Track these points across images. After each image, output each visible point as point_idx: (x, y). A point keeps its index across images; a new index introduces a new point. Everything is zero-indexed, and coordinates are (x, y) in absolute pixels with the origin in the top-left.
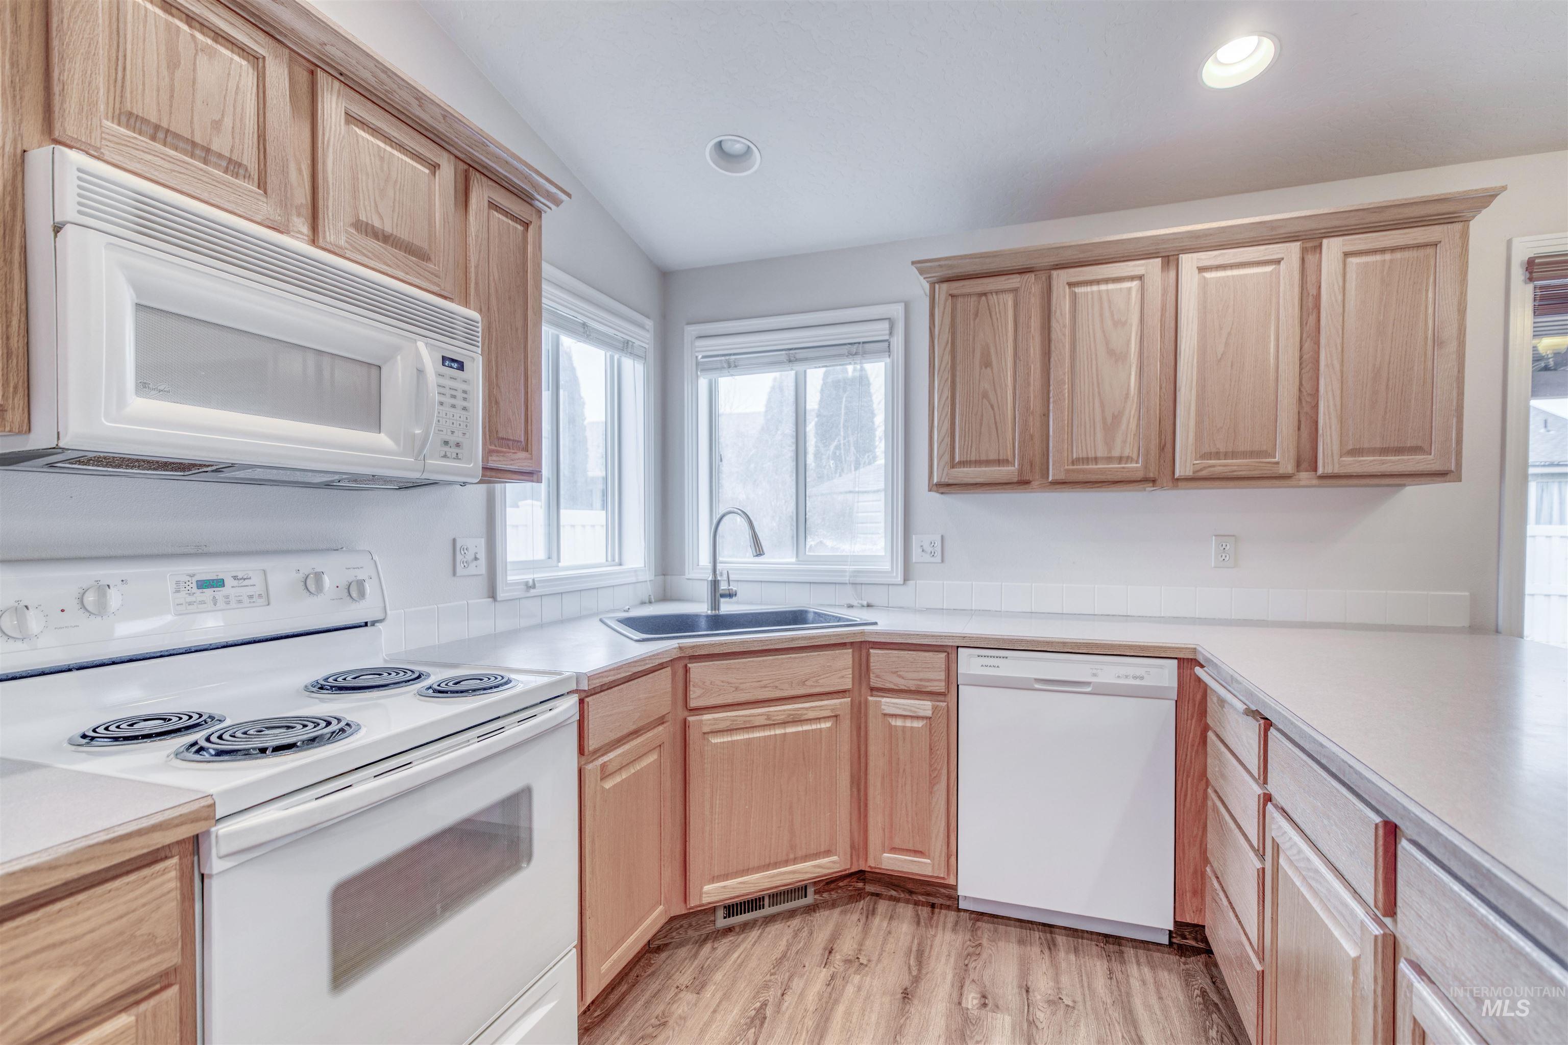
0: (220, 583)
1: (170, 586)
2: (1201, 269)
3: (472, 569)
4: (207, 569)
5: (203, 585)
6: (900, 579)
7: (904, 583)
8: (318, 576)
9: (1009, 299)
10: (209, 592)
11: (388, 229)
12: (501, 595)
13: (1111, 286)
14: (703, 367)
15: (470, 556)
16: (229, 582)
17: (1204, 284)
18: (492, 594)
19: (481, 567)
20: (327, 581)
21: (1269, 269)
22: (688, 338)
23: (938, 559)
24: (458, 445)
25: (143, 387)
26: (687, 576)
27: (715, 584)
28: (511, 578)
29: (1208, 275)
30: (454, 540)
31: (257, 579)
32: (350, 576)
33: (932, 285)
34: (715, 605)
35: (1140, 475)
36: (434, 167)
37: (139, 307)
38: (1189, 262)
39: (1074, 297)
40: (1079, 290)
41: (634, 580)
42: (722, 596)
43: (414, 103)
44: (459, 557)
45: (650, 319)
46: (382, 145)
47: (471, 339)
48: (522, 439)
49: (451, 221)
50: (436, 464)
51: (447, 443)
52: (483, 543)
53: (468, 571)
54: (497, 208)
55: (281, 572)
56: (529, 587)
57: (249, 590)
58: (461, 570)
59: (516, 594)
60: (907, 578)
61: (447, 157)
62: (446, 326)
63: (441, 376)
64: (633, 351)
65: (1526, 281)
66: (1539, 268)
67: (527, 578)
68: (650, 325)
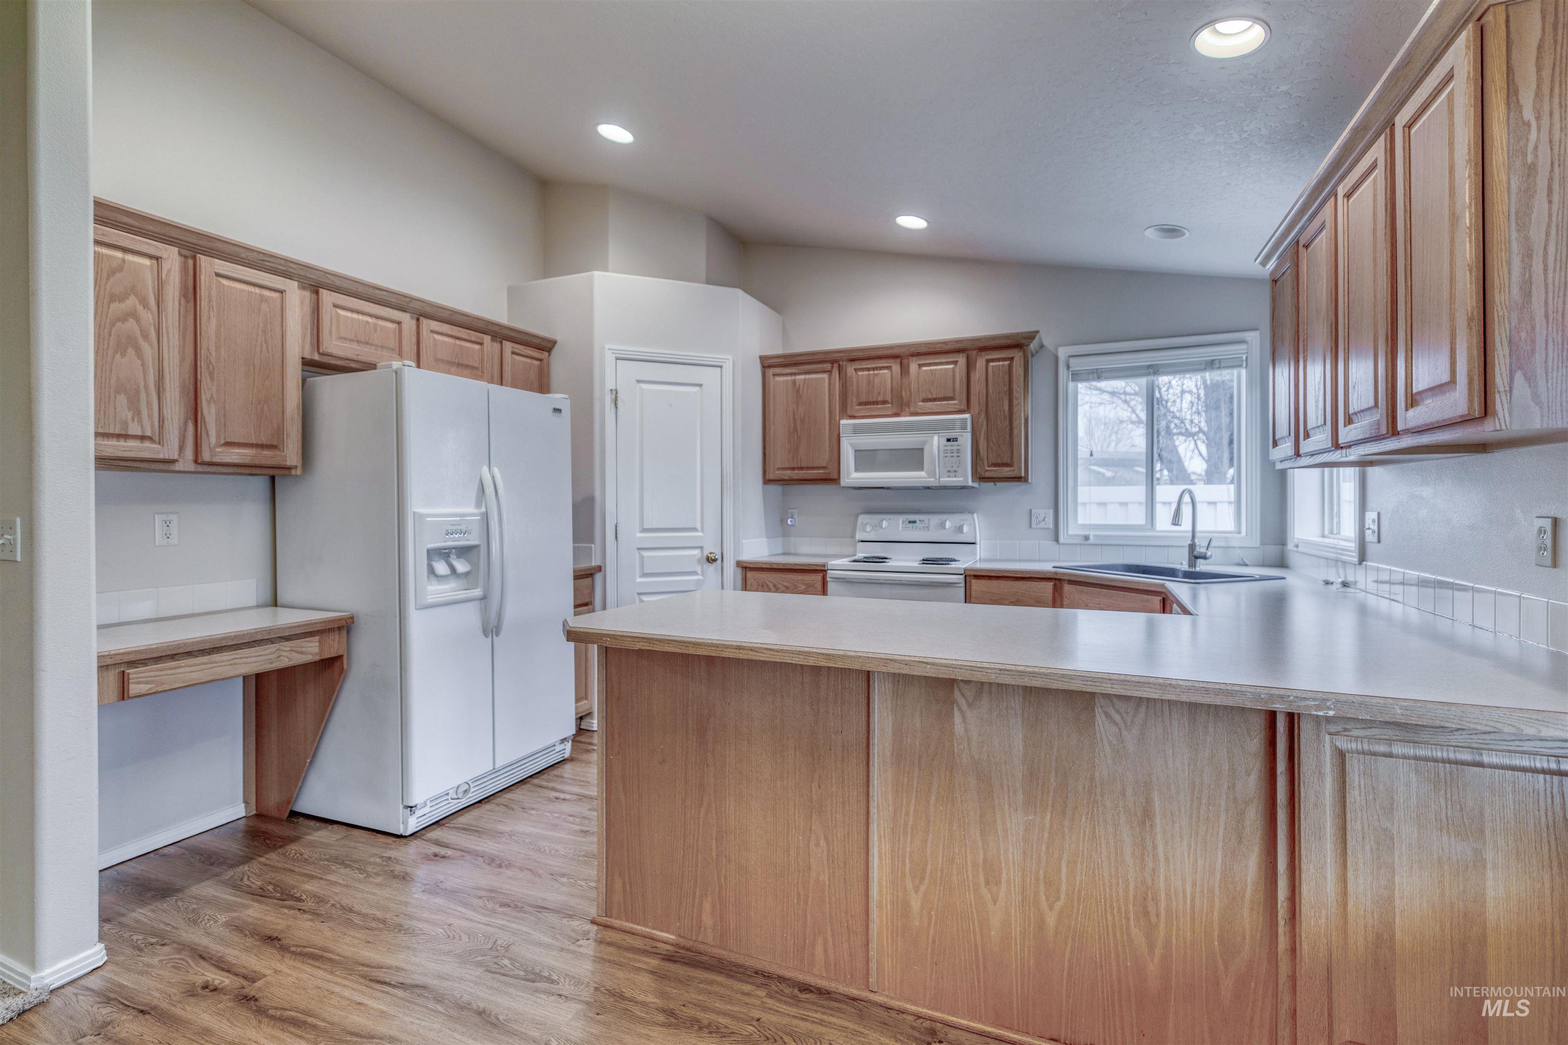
0: (915, 522)
1: (901, 521)
2: (1348, 195)
3: (1042, 525)
4: (912, 518)
5: (910, 522)
6: (1355, 560)
7: (1360, 563)
8: (946, 521)
10: (912, 525)
11: (935, 396)
12: (1061, 540)
15: (1041, 518)
16: (918, 522)
17: (1348, 217)
18: (1057, 540)
19: (1051, 525)
20: (948, 524)
23: (1376, 539)
24: (955, 471)
25: (856, 470)
26: (1289, 547)
27: (1192, 547)
28: (1073, 531)
30: (1031, 511)
31: (926, 521)
32: (960, 523)
34: (1192, 564)
36: (955, 363)
37: (856, 451)
39: (1307, 261)
40: (1309, 254)
41: (1222, 544)
42: (1197, 557)
43: (944, 346)
44: (1033, 519)
45: (1255, 329)
46: (932, 368)
47: (964, 428)
48: (1009, 462)
49: (964, 379)
50: (947, 480)
51: (949, 471)
52: (1051, 512)
53: (1038, 526)
54: (993, 360)
55: (934, 520)
56: (1087, 538)
57: (923, 525)
58: (1033, 526)
59: (1075, 541)
60: (1362, 558)
61: (961, 355)
62: (949, 426)
63: (945, 446)
64: (1222, 365)
67: (1087, 533)
68: (1252, 336)
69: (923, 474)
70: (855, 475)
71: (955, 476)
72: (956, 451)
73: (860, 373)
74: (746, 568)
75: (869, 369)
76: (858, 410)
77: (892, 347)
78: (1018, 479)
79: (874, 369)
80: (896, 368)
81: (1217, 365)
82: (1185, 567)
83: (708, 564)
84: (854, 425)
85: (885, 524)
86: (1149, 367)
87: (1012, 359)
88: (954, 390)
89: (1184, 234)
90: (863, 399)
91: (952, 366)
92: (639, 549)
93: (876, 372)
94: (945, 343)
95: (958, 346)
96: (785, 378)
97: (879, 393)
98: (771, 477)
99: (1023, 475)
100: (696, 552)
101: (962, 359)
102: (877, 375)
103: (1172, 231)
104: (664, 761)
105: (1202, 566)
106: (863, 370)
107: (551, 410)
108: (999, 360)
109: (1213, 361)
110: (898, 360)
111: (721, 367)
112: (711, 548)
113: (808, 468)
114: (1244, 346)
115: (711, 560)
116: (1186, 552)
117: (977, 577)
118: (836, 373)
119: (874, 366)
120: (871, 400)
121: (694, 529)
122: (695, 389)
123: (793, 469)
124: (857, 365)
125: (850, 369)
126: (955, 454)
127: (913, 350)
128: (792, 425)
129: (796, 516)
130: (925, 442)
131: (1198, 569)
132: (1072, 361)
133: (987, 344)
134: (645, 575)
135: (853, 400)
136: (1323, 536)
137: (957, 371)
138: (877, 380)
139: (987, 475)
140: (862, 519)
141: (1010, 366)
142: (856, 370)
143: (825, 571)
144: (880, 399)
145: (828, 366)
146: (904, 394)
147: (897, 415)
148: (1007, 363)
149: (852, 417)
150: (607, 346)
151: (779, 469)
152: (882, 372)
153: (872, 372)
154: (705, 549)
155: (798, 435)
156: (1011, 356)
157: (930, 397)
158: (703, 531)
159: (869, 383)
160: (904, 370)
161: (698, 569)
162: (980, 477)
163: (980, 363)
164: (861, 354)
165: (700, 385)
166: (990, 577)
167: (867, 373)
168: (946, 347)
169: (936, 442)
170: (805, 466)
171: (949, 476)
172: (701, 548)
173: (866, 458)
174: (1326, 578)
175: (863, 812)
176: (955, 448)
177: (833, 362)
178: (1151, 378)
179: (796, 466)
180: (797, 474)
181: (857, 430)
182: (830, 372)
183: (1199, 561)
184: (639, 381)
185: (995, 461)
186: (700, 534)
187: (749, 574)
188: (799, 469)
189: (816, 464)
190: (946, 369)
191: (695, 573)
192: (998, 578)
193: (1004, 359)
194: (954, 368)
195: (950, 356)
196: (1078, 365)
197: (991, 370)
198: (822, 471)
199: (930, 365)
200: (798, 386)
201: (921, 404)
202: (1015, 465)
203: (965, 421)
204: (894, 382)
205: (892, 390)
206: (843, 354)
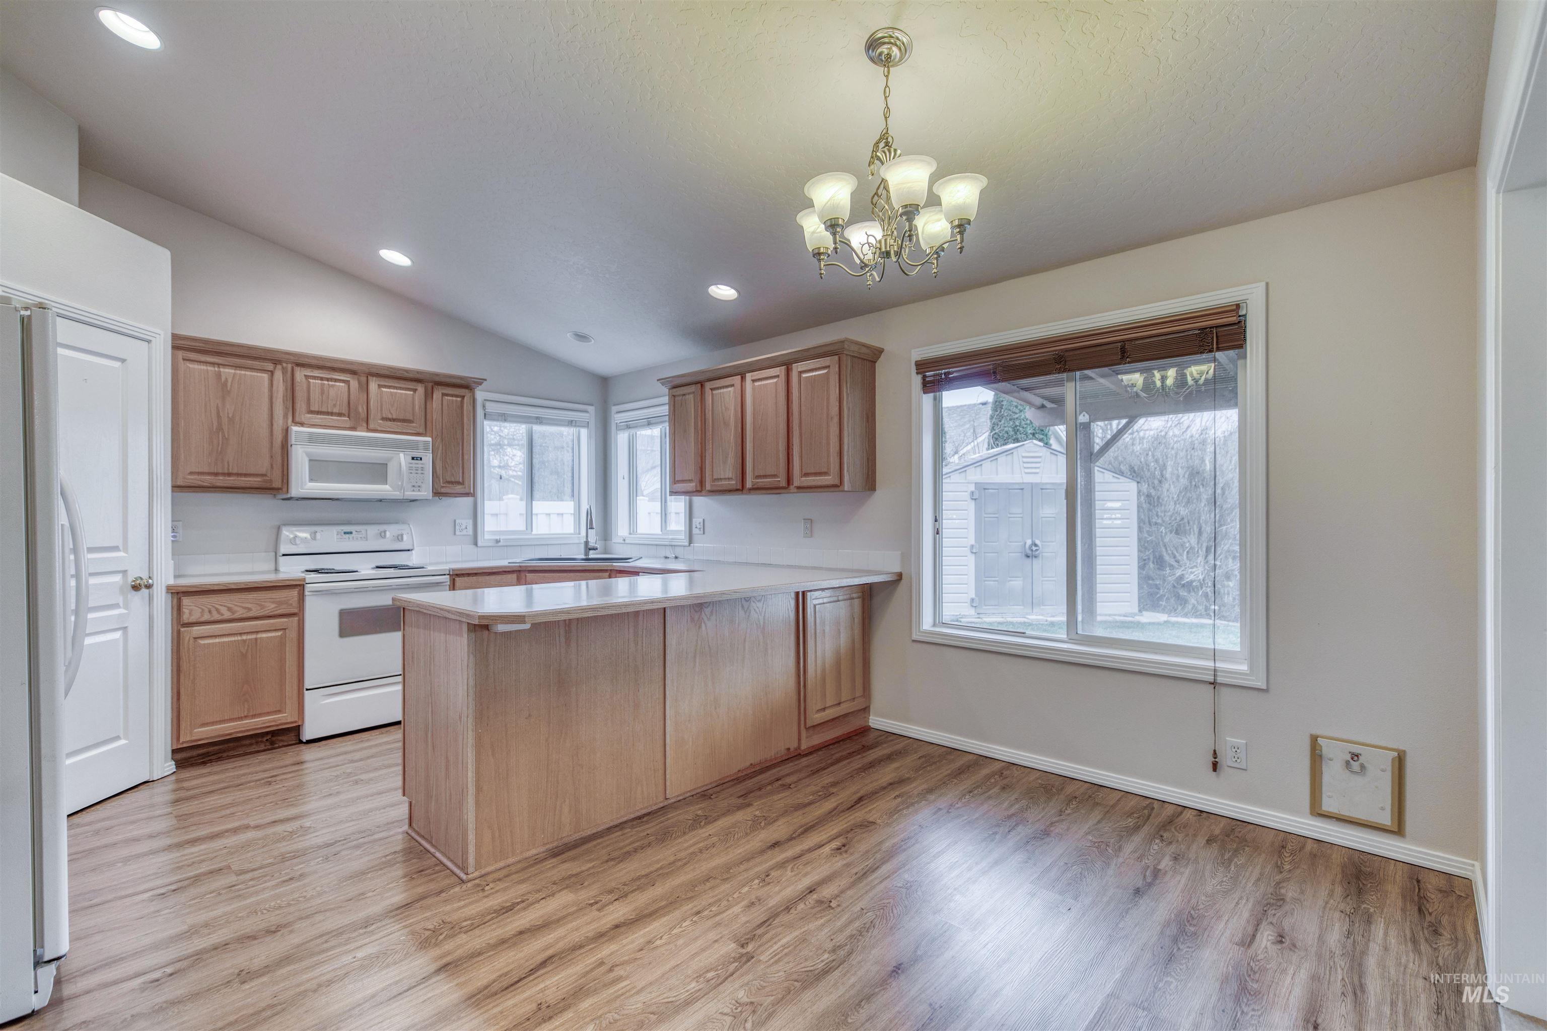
0: (351, 533)
1: (336, 533)
2: (754, 381)
3: (464, 532)
4: (347, 528)
5: (345, 533)
6: (687, 544)
7: (689, 545)
8: (385, 532)
9: (691, 396)
10: (347, 535)
11: (394, 417)
12: (480, 544)
13: (725, 390)
14: (618, 428)
15: (464, 527)
16: (354, 532)
17: (754, 389)
18: (476, 544)
19: (470, 532)
20: (388, 534)
21: (775, 380)
22: (613, 413)
23: (702, 532)
24: (418, 485)
25: (311, 480)
26: (613, 541)
27: (587, 543)
28: (487, 537)
29: (757, 384)
30: (455, 521)
31: (363, 532)
32: (400, 532)
33: (669, 389)
34: (586, 554)
35: (735, 488)
36: (415, 390)
37: (310, 460)
38: (749, 376)
39: (712, 394)
40: (714, 392)
42: (590, 549)
43: (405, 373)
44: (457, 527)
45: (592, 405)
46: (392, 390)
47: (426, 449)
48: (461, 480)
49: (423, 406)
50: (410, 494)
51: (414, 486)
52: (471, 521)
53: (462, 533)
54: (447, 395)
55: (372, 530)
56: (498, 541)
57: (361, 536)
58: (458, 533)
59: (490, 544)
60: (691, 542)
61: (420, 385)
62: (414, 446)
63: (411, 463)
65: (917, 373)
66: (922, 366)
67: (498, 538)
68: (591, 409)
69: (387, 487)
70: (311, 485)
71: (419, 491)
72: (420, 469)
73: (311, 381)
74: (178, 593)
75: (322, 379)
76: (311, 418)
77: (352, 363)
78: (467, 495)
79: (328, 380)
80: (354, 384)
81: (574, 424)
82: (583, 557)
83: (134, 593)
84: (306, 433)
85: (318, 536)
86: (537, 418)
87: (463, 397)
88: (413, 414)
89: (590, 341)
90: (315, 408)
91: (412, 393)
93: (330, 383)
94: (407, 371)
95: (418, 376)
96: (203, 367)
97: (335, 405)
98: (185, 483)
99: (472, 490)
100: (118, 578)
101: (421, 389)
102: (333, 386)
103: (582, 338)
105: (593, 555)
106: (315, 378)
108: (452, 396)
109: (572, 421)
110: (357, 376)
111: (149, 342)
112: (137, 571)
113: (238, 475)
114: (587, 415)
115: (136, 588)
116: (582, 547)
117: (457, 575)
118: (278, 375)
119: (327, 376)
120: (324, 409)
121: (115, 549)
122: (117, 364)
123: (216, 474)
124: (309, 372)
125: (300, 374)
126: (420, 472)
127: (373, 370)
128: (216, 424)
129: (180, 531)
130: (390, 459)
131: (590, 557)
132: (488, 404)
133: (443, 380)
135: (301, 405)
136: (630, 534)
137: (416, 398)
138: (332, 393)
139: (443, 490)
140: (286, 533)
141: (462, 402)
142: (306, 376)
143: (302, 585)
144: (336, 410)
145: (270, 366)
146: (360, 410)
147: (353, 428)
148: (459, 399)
149: (302, 424)
151: (191, 473)
152: (338, 384)
153: (326, 382)
154: (129, 573)
155: (224, 436)
156: (463, 394)
157: (390, 416)
158: (126, 550)
159: (322, 393)
160: (363, 387)
161: (120, 600)
162: (437, 493)
163: (437, 395)
164: (314, 362)
165: (123, 361)
166: (469, 575)
167: (320, 382)
168: (406, 375)
169: (403, 458)
170: (235, 471)
171: (413, 491)
172: (125, 572)
173: (320, 470)
174: (666, 555)
176: (420, 466)
177: (276, 362)
178: (530, 425)
179: (220, 471)
180: (220, 481)
181: (312, 439)
182: (272, 373)
183: (591, 552)
185: (449, 479)
186: (122, 554)
187: (186, 601)
188: (223, 474)
189: (252, 471)
190: (406, 394)
191: (116, 606)
192: (476, 574)
193: (457, 396)
194: (413, 395)
195: (409, 383)
196: (491, 408)
197: (445, 403)
198: (259, 479)
199: (389, 387)
200: (223, 379)
201: (381, 422)
202: (466, 483)
203: (426, 442)
204: (352, 397)
205: (349, 403)
206: (292, 358)
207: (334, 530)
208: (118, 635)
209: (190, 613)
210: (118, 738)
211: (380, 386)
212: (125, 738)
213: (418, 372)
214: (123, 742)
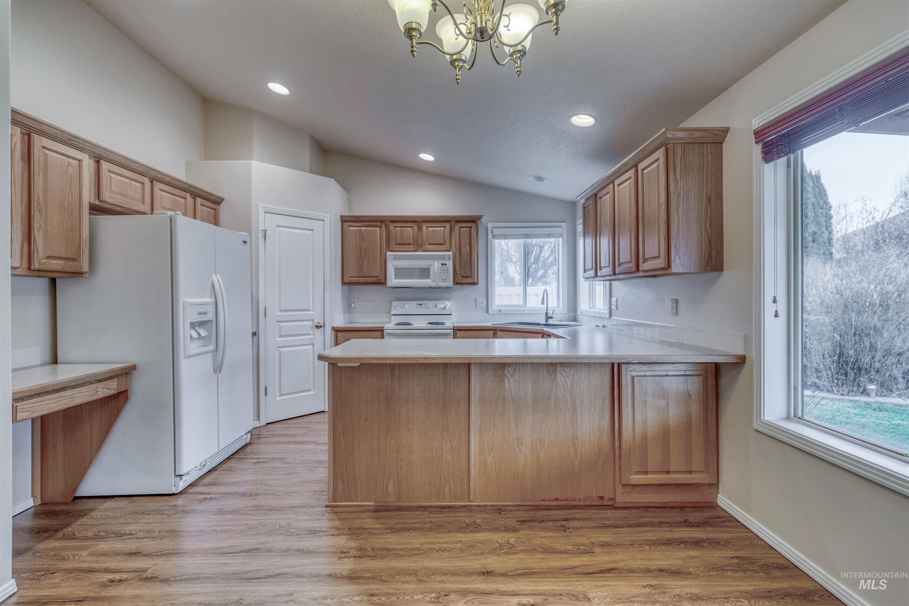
0: (422, 305)
1: (415, 305)
2: (619, 185)
3: (481, 305)
4: (420, 302)
5: (419, 305)
6: (608, 317)
7: (610, 318)
8: (437, 304)
9: (592, 206)
10: (420, 306)
11: (435, 243)
12: (490, 312)
13: (606, 197)
15: (480, 302)
16: (423, 305)
17: (619, 191)
18: (488, 312)
19: (485, 305)
20: (439, 305)
21: (629, 181)
23: (616, 308)
24: (445, 280)
25: (395, 278)
27: (547, 314)
28: (494, 308)
29: (621, 187)
30: (476, 299)
31: (427, 304)
32: (445, 305)
33: (583, 203)
34: (547, 321)
35: (610, 273)
36: (445, 227)
37: (395, 268)
38: (616, 182)
39: (600, 202)
40: (601, 200)
41: (556, 312)
42: (548, 318)
44: (477, 302)
45: (565, 222)
46: (434, 229)
47: (449, 259)
48: (470, 275)
49: (449, 235)
50: (441, 284)
51: (443, 280)
52: (485, 299)
53: (479, 306)
54: (462, 227)
55: (431, 304)
56: (500, 311)
57: (426, 307)
58: (477, 305)
59: (496, 313)
60: (610, 316)
61: (447, 224)
62: (442, 258)
63: (441, 267)
64: (553, 236)
65: (757, 143)
66: (759, 134)
67: (500, 309)
68: (564, 225)
69: (430, 281)
70: (395, 281)
71: (446, 282)
72: (446, 270)
73: (397, 229)
74: (337, 330)
75: (401, 227)
76: (396, 248)
77: (413, 217)
78: (474, 284)
79: (404, 227)
80: (415, 227)
81: (551, 236)
82: (544, 322)
83: (317, 329)
84: (394, 255)
85: (406, 306)
86: (526, 235)
87: (471, 227)
89: (544, 180)
90: (398, 242)
91: (443, 229)
92: (278, 322)
94: (440, 217)
95: (446, 219)
96: (355, 228)
97: (407, 240)
98: (347, 281)
99: (476, 282)
100: (310, 323)
101: (448, 226)
102: (406, 230)
103: (539, 179)
104: (367, 419)
105: (551, 322)
106: (398, 227)
107: (242, 242)
108: (465, 227)
109: (550, 234)
110: (417, 223)
111: (323, 220)
112: (318, 320)
113: (368, 277)
114: (561, 229)
115: (318, 327)
116: (544, 316)
117: (459, 330)
118: (383, 227)
119: (404, 225)
120: (402, 242)
121: (309, 310)
122: (310, 232)
123: (360, 277)
124: (396, 224)
125: (392, 226)
126: (445, 272)
127: (424, 219)
128: (359, 253)
129: (356, 302)
130: (431, 265)
131: (549, 323)
132: (494, 230)
133: (459, 219)
134: (281, 336)
135: (392, 242)
136: (590, 308)
137: (446, 231)
138: (406, 233)
139: (460, 281)
140: (395, 303)
141: (470, 231)
142: (395, 227)
143: (383, 330)
144: (407, 242)
145: (379, 224)
146: (419, 241)
147: (416, 251)
148: (469, 229)
149: (393, 251)
150: (260, 205)
151: (351, 277)
152: (408, 229)
153: (403, 229)
154: (315, 321)
155: (362, 259)
157: (432, 243)
158: (314, 312)
159: (401, 234)
160: (420, 229)
161: (311, 332)
162: (456, 283)
163: (457, 228)
164: (397, 219)
165: (312, 230)
166: (465, 330)
167: (400, 229)
168: (440, 219)
169: (436, 265)
170: (366, 275)
171: (442, 282)
172: (313, 320)
173: (400, 272)
174: (596, 324)
175: (467, 426)
176: (445, 268)
177: (382, 222)
178: (526, 240)
179: (361, 275)
180: (361, 280)
181: (396, 258)
182: (380, 227)
183: (550, 320)
184: (278, 226)
185: (463, 275)
186: (312, 312)
187: (339, 334)
188: (363, 277)
189: (373, 275)
190: (440, 230)
191: (309, 334)
192: (469, 330)
193: (467, 227)
194: (444, 230)
195: (442, 223)
196: (496, 231)
197: (461, 232)
198: (376, 279)
199: (432, 227)
200: (362, 233)
201: (428, 246)
202: (473, 277)
203: (449, 255)
204: (414, 234)
205: (413, 238)
206: (388, 219)
207: (415, 303)
208: (310, 347)
209: (340, 340)
210: (310, 390)
211: (428, 227)
212: (314, 391)
213: (446, 217)
214: (312, 392)
